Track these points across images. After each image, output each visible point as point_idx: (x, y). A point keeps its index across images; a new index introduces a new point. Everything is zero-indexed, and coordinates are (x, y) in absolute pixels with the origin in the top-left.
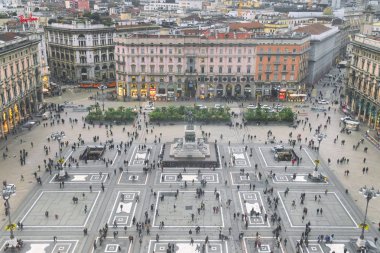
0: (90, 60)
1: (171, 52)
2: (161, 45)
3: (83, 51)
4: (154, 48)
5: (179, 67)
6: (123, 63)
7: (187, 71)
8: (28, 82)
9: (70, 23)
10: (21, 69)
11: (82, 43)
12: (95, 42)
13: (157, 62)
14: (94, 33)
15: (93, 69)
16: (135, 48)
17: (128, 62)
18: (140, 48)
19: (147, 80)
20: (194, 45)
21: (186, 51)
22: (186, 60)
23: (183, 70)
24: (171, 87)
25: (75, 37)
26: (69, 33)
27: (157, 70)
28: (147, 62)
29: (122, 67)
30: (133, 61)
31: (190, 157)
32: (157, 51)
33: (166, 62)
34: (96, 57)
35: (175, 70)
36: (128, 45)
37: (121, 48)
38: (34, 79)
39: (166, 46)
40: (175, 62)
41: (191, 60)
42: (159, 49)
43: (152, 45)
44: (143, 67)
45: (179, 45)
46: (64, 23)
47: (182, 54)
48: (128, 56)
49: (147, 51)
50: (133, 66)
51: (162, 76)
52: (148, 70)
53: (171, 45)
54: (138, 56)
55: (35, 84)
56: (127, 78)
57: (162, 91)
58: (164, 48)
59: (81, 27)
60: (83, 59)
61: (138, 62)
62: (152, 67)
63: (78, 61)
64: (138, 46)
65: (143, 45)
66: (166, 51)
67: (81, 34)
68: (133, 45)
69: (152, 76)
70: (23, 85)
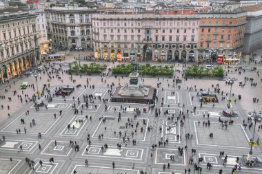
0: (78, 33)
1: (132, 25)
2: (125, 20)
3: (73, 27)
4: (120, 22)
5: (139, 36)
6: (98, 34)
7: (144, 40)
8: (28, 44)
9: (64, 6)
10: (22, 34)
11: (72, 21)
12: (81, 20)
13: (122, 33)
14: (81, 13)
15: (80, 40)
16: (106, 22)
17: (101, 32)
18: (110, 22)
19: (115, 46)
20: (150, 19)
21: (144, 24)
22: (144, 31)
23: (141, 39)
24: (133, 52)
25: (67, 16)
26: (63, 13)
27: (122, 39)
28: (115, 32)
29: (97, 36)
30: (105, 32)
31: (132, 96)
32: (122, 24)
33: (129, 33)
34: (82, 31)
35: (136, 39)
36: (101, 20)
37: (96, 22)
38: (33, 42)
39: (129, 20)
40: (136, 33)
41: (148, 31)
42: (124, 22)
43: (118, 20)
44: (112, 36)
45: (139, 19)
46: (60, 6)
47: (141, 26)
48: (101, 28)
49: (115, 24)
50: (105, 36)
51: (126, 43)
52: (115, 38)
53: (132, 19)
54: (108, 28)
55: (33, 46)
56: (101, 44)
57: (126, 55)
58: (127, 22)
59: (71, 8)
60: (73, 32)
61: (108, 32)
62: (119, 36)
63: (69, 34)
64: (108, 20)
65: (111, 20)
66: (129, 24)
67: (71, 14)
68: (104, 19)
69: (119, 43)
70: (24, 45)
